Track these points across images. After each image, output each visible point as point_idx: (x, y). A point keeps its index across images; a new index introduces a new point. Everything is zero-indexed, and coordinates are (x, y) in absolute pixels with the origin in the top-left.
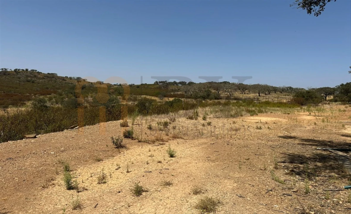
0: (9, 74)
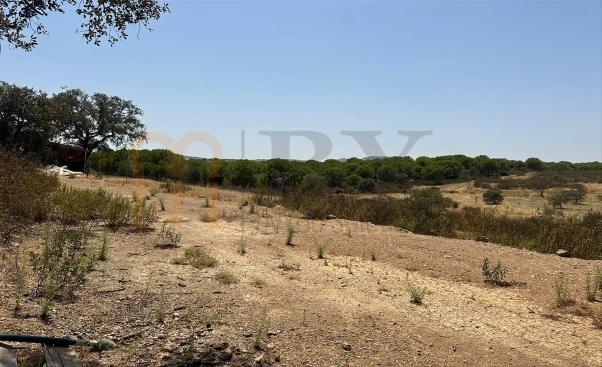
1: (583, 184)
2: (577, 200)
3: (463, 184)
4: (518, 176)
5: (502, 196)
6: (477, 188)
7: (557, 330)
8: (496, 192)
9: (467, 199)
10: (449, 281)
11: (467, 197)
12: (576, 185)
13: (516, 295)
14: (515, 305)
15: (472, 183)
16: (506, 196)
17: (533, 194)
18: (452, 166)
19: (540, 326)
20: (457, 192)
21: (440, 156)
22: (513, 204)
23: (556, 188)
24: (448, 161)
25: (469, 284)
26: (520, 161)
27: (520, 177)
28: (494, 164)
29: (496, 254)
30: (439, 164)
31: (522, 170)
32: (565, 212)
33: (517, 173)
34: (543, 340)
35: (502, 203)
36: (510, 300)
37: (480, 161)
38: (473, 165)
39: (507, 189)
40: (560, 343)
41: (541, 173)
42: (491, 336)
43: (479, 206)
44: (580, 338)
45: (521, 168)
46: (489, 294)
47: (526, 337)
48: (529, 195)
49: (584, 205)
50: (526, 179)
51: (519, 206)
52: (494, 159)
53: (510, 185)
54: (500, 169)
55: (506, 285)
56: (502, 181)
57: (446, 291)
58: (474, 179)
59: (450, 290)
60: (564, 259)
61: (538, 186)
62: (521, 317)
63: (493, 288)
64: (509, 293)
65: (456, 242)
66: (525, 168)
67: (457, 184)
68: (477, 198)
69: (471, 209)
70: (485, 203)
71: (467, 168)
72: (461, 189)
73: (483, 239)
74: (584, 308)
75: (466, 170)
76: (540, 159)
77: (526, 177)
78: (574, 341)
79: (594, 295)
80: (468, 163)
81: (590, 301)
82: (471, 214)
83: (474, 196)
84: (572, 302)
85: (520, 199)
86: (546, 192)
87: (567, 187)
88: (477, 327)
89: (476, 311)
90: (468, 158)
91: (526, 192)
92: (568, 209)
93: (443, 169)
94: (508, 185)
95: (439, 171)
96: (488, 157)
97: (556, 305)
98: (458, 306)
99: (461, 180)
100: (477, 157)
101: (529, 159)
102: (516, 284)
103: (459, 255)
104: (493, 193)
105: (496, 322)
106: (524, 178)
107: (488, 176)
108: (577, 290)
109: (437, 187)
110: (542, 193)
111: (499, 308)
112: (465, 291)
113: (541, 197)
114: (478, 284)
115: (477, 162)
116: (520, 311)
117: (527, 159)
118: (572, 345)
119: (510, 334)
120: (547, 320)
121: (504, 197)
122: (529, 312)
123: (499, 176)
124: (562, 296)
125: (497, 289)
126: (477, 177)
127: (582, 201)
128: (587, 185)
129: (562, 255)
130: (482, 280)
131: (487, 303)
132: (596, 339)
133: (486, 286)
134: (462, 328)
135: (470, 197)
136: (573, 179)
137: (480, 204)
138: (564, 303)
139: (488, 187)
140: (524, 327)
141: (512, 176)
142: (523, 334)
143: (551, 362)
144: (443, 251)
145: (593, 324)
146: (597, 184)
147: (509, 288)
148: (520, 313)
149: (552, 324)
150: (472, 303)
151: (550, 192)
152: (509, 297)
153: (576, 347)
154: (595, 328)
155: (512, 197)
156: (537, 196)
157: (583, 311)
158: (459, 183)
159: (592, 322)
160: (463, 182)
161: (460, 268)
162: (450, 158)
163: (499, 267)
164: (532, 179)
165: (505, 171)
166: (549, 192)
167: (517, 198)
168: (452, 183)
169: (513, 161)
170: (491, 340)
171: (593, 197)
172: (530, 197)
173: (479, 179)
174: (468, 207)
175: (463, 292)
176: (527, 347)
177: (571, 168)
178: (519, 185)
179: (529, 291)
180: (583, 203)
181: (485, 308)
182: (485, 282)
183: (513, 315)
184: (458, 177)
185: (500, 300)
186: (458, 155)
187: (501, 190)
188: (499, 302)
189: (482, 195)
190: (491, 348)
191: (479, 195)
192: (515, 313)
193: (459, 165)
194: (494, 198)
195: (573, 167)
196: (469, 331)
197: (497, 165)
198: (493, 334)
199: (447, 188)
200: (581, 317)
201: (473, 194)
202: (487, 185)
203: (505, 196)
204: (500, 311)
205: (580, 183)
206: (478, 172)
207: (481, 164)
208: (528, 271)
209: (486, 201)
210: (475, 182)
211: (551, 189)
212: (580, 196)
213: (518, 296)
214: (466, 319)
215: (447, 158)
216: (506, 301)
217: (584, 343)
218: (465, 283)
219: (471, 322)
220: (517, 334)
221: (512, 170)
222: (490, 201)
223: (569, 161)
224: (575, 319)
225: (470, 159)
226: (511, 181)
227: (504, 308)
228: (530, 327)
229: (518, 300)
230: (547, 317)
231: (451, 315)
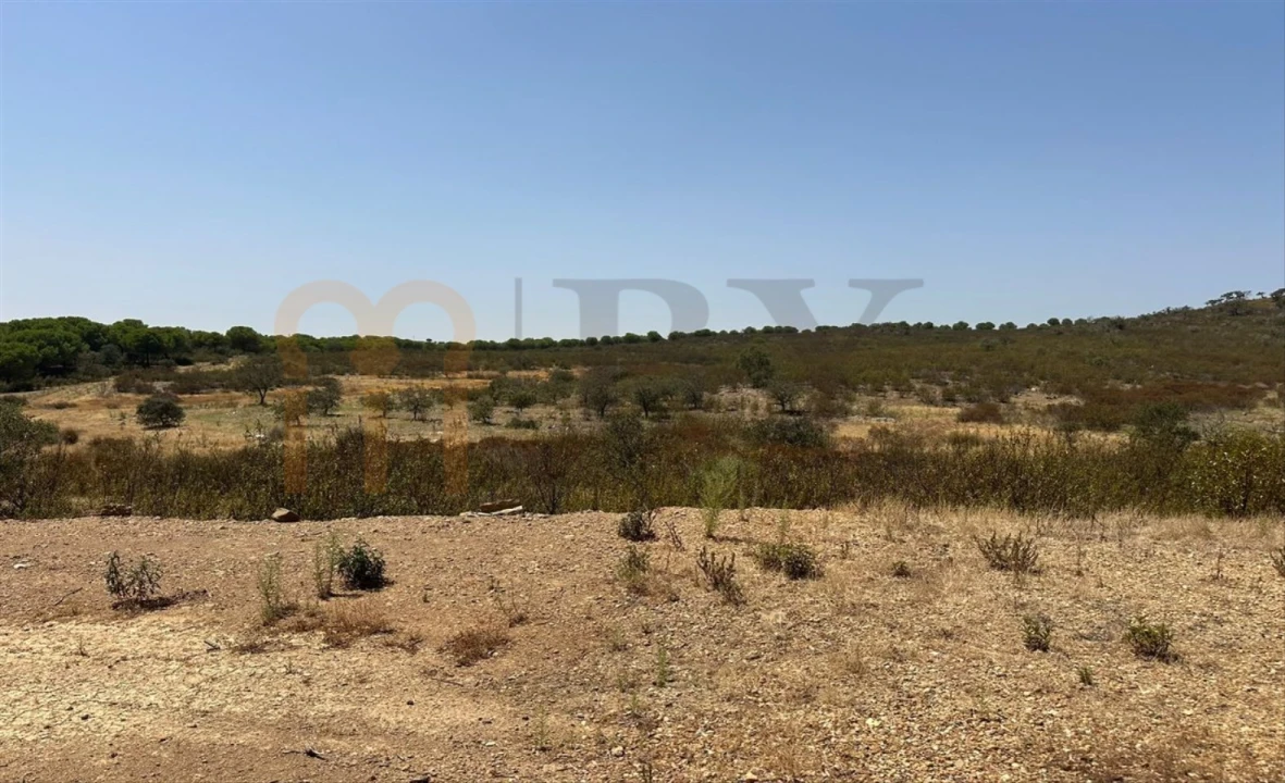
0: (1248, 313)
1: (336, 377)
2: (327, 408)
3: (89, 385)
4: (214, 364)
5: (180, 408)
6: (123, 395)
7: (260, 671)
8: (166, 401)
9: (100, 420)
10: (22, 626)
11: (100, 416)
12: (324, 379)
13: (183, 620)
14: (179, 643)
15: (111, 382)
16: (191, 408)
17: (246, 400)
18: (56, 344)
19: (228, 672)
20: (74, 406)
21: (20, 319)
22: (205, 425)
23: (290, 387)
24: (44, 331)
25: (74, 622)
26: (215, 334)
27: (217, 367)
28: (159, 339)
29: (147, 539)
30: (21, 340)
31: (221, 352)
32: (307, 433)
33: (210, 357)
34: (229, 700)
35: (181, 424)
36: (170, 635)
37: (125, 332)
38: (109, 342)
39: (192, 393)
40: (262, 696)
41: (259, 357)
42: (116, 729)
43: (129, 433)
44: (301, 674)
45: (220, 348)
46: (121, 634)
47: (195, 705)
48: (237, 403)
49: (338, 416)
50: (230, 371)
51: (219, 428)
52: (158, 328)
53: (197, 384)
54: (175, 350)
55: (164, 604)
56: (180, 377)
57: (12, 651)
58: (114, 373)
59: (24, 647)
60: (284, 526)
61: (255, 383)
62: (189, 666)
63: (132, 617)
64: (167, 620)
65: (51, 526)
66: (227, 349)
67: (73, 387)
68: (123, 416)
69: (111, 442)
70: (143, 426)
71: (95, 347)
72: (83, 398)
73: (119, 509)
74: (313, 615)
75: (93, 352)
76: (255, 329)
77: (230, 367)
78: (288, 683)
79: (330, 586)
80: (98, 337)
81: (323, 598)
82: (110, 453)
83: (116, 412)
84: (292, 609)
85: (221, 413)
86: (269, 395)
87: (308, 383)
88: (85, 718)
89: (85, 681)
90: (97, 324)
91: (231, 399)
92: (313, 427)
93: (32, 351)
94: (193, 385)
95: (21, 355)
96: (145, 323)
97: (262, 622)
98: (40, 682)
99: (81, 376)
100: (118, 323)
101: (233, 329)
102: (183, 597)
103: (55, 558)
104: (159, 403)
105: (133, 692)
106: (225, 369)
107: (147, 366)
108: (302, 583)
109: (20, 395)
110: (263, 398)
111: (143, 660)
112: (63, 640)
113: (261, 407)
114: (98, 617)
115: (119, 334)
116: (188, 654)
117: (229, 329)
118: (284, 693)
119: (161, 710)
120: (243, 657)
121: (185, 411)
122: (208, 651)
123: (171, 364)
124: (272, 600)
125: (140, 618)
126: (122, 369)
127: (337, 410)
128: (342, 378)
129: (282, 519)
130: (106, 605)
131: (114, 655)
132: (328, 668)
133: (116, 618)
134: (46, 731)
135: (108, 416)
136: (318, 369)
137: (133, 431)
138: (276, 615)
139: (149, 390)
140: (193, 686)
141: (201, 364)
142: (191, 700)
143: (241, 742)
144: (11, 555)
145: (324, 641)
146: (360, 377)
147: (170, 610)
148: (188, 658)
149: (252, 662)
150: (77, 663)
151: (279, 394)
152: (168, 629)
153: (292, 695)
154: (328, 648)
155: (202, 411)
156: (254, 405)
157: (309, 621)
158: (78, 383)
159: (323, 637)
160: (88, 381)
161: (55, 588)
162: (48, 324)
163: (144, 567)
164: (241, 370)
165: (185, 355)
166: (276, 396)
167: (213, 410)
168: (59, 385)
169: (200, 334)
170: (117, 736)
171: (354, 401)
172: (239, 407)
173: (127, 373)
174: (102, 438)
175: (58, 644)
176: (195, 726)
177: (314, 348)
178: (217, 383)
179: (211, 605)
180: (338, 413)
181: (110, 667)
182: (115, 607)
183: (171, 667)
184: (74, 370)
185: (147, 639)
186: (70, 318)
187: (179, 396)
188: (143, 647)
189: (135, 410)
190: (113, 756)
191: (128, 410)
192: (177, 660)
193: (74, 342)
194: (162, 414)
195: (317, 346)
196: (62, 733)
197: (166, 340)
198: (123, 720)
199: (49, 397)
200: (305, 634)
201: (115, 407)
202: (145, 385)
203: (186, 408)
204: (145, 664)
205: (330, 376)
206: (123, 357)
207: (128, 339)
208: (213, 565)
209: (145, 421)
210: (117, 380)
211: (279, 390)
212: (331, 401)
213: (187, 622)
214: (60, 706)
215: (41, 324)
216: (161, 639)
217: (307, 682)
218: (62, 622)
219: (71, 709)
220: (176, 705)
221: (201, 352)
222: (155, 421)
223: (310, 334)
224: (296, 640)
225: (99, 327)
226: (198, 375)
227: (155, 656)
228: (206, 681)
229: (188, 631)
230: (243, 650)
231: (20, 706)
